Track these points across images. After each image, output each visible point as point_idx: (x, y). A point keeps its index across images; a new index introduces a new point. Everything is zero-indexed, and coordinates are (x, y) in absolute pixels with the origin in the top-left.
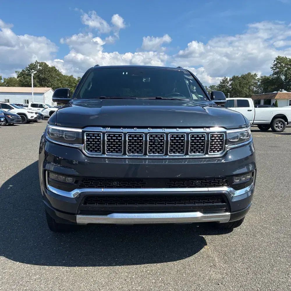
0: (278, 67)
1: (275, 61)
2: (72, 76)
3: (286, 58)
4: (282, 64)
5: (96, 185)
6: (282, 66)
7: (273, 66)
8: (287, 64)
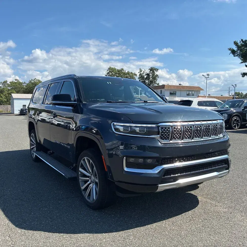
0: (110, 75)
1: (108, 70)
3: (115, 69)
4: (113, 73)
5: (170, 162)
6: (113, 74)
7: (107, 74)
8: (116, 73)
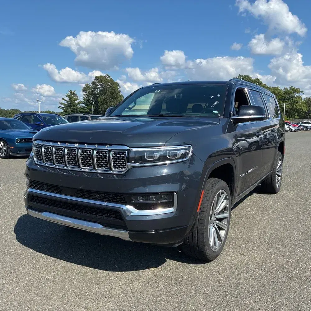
2: (278, 87)
